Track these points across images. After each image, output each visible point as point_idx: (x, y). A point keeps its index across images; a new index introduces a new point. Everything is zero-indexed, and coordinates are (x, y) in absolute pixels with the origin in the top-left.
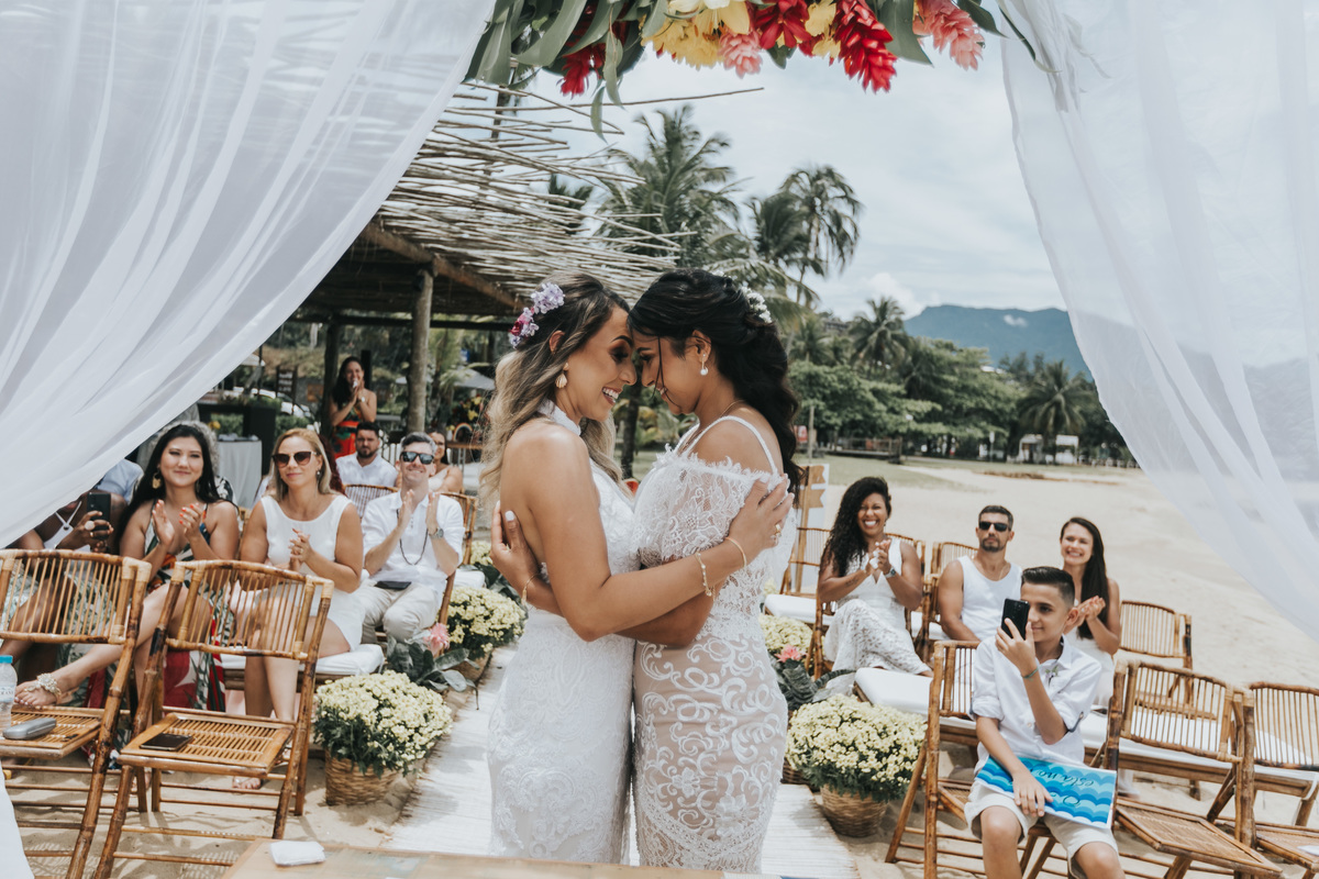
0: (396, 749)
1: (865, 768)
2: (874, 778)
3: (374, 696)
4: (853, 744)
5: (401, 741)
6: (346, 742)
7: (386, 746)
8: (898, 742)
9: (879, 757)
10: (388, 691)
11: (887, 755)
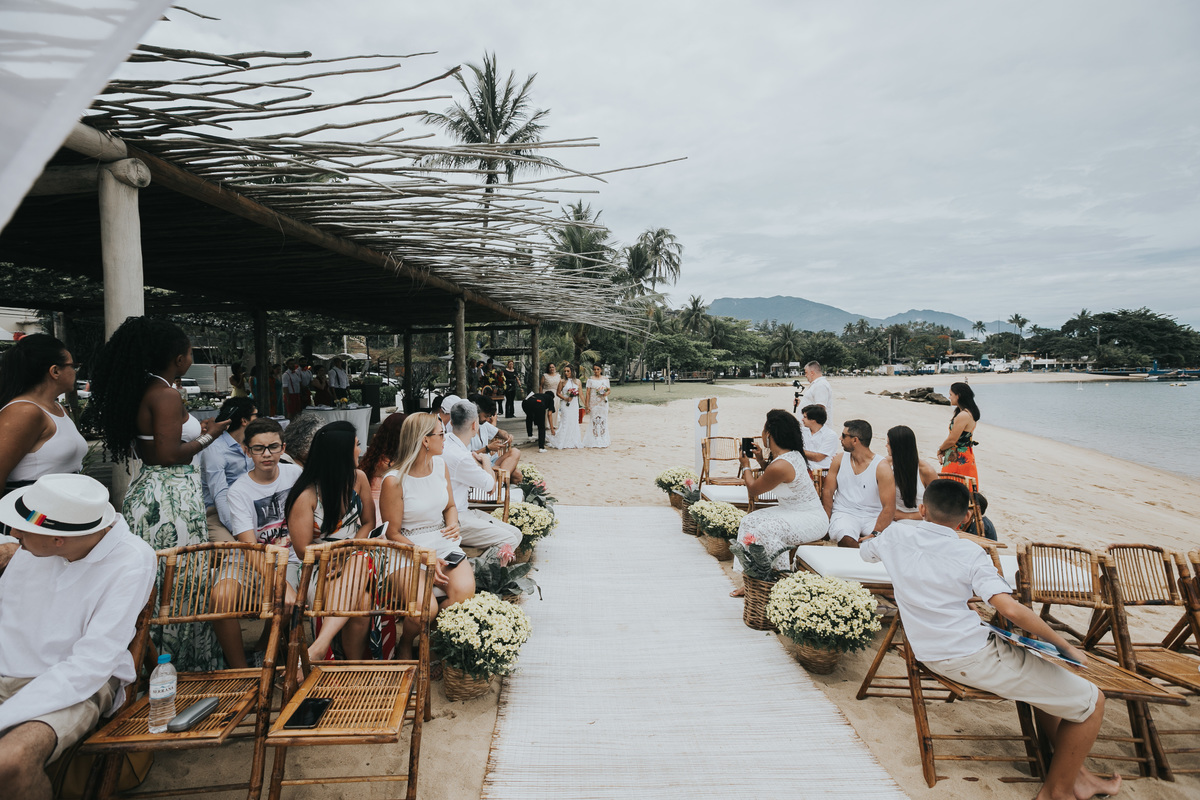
0: (498, 661)
1: (838, 631)
2: (847, 636)
3: (477, 620)
4: (826, 614)
5: (500, 655)
6: (459, 659)
7: (489, 661)
8: (856, 609)
9: (846, 621)
10: (485, 614)
11: (850, 619)
